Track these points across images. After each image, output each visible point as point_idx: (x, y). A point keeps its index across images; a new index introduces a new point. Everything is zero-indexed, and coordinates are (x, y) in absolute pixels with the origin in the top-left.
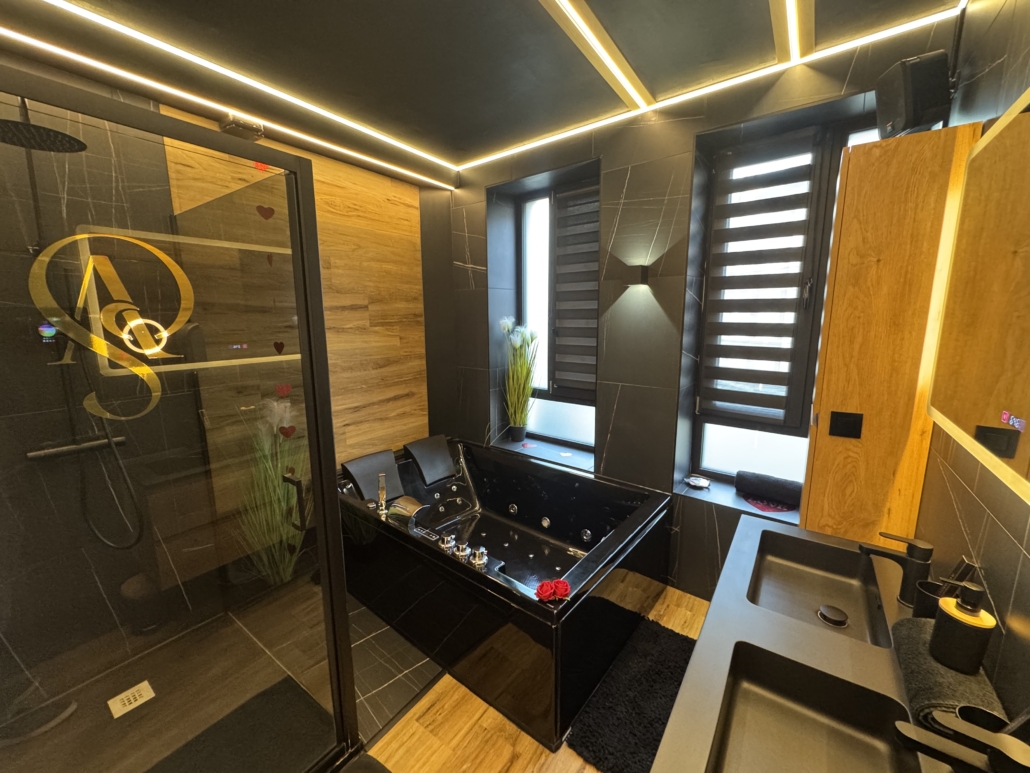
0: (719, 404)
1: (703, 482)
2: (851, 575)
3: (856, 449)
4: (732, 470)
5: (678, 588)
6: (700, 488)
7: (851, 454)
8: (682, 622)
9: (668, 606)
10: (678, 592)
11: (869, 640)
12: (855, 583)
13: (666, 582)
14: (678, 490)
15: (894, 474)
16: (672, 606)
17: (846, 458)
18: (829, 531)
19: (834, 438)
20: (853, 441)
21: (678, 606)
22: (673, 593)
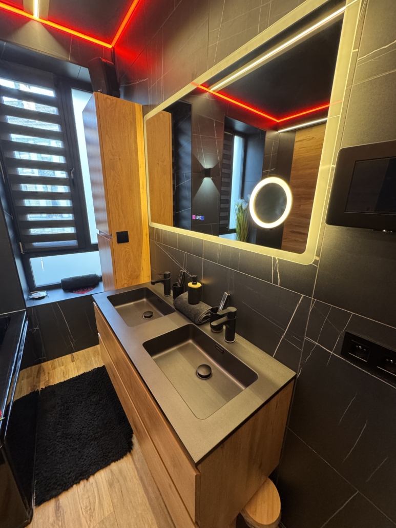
0: (36, 244)
1: (43, 294)
2: (142, 298)
3: (128, 247)
4: (57, 280)
5: (48, 361)
6: (43, 298)
7: (127, 249)
8: (62, 374)
9: (49, 373)
10: (49, 362)
11: (162, 315)
12: (145, 300)
13: (40, 362)
14: (28, 305)
15: (142, 253)
16: (51, 372)
17: (125, 252)
18: (126, 286)
19: (120, 244)
20: (127, 243)
21: (54, 368)
22: (47, 365)
